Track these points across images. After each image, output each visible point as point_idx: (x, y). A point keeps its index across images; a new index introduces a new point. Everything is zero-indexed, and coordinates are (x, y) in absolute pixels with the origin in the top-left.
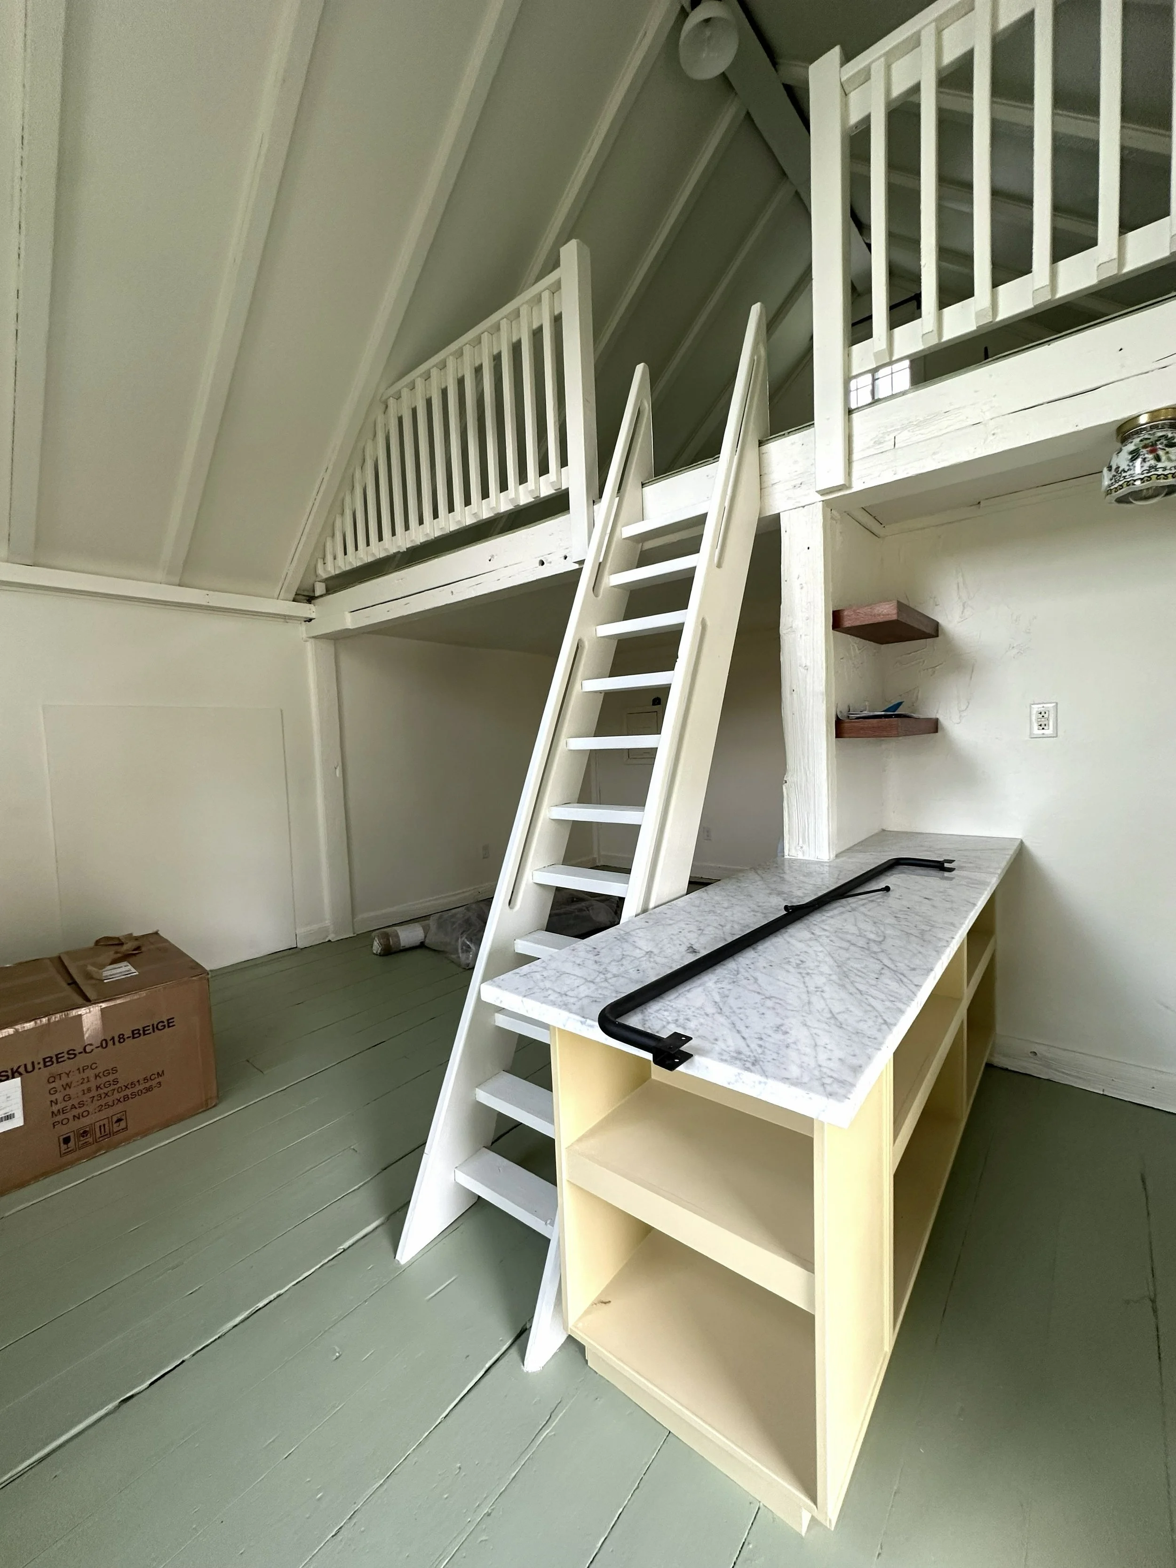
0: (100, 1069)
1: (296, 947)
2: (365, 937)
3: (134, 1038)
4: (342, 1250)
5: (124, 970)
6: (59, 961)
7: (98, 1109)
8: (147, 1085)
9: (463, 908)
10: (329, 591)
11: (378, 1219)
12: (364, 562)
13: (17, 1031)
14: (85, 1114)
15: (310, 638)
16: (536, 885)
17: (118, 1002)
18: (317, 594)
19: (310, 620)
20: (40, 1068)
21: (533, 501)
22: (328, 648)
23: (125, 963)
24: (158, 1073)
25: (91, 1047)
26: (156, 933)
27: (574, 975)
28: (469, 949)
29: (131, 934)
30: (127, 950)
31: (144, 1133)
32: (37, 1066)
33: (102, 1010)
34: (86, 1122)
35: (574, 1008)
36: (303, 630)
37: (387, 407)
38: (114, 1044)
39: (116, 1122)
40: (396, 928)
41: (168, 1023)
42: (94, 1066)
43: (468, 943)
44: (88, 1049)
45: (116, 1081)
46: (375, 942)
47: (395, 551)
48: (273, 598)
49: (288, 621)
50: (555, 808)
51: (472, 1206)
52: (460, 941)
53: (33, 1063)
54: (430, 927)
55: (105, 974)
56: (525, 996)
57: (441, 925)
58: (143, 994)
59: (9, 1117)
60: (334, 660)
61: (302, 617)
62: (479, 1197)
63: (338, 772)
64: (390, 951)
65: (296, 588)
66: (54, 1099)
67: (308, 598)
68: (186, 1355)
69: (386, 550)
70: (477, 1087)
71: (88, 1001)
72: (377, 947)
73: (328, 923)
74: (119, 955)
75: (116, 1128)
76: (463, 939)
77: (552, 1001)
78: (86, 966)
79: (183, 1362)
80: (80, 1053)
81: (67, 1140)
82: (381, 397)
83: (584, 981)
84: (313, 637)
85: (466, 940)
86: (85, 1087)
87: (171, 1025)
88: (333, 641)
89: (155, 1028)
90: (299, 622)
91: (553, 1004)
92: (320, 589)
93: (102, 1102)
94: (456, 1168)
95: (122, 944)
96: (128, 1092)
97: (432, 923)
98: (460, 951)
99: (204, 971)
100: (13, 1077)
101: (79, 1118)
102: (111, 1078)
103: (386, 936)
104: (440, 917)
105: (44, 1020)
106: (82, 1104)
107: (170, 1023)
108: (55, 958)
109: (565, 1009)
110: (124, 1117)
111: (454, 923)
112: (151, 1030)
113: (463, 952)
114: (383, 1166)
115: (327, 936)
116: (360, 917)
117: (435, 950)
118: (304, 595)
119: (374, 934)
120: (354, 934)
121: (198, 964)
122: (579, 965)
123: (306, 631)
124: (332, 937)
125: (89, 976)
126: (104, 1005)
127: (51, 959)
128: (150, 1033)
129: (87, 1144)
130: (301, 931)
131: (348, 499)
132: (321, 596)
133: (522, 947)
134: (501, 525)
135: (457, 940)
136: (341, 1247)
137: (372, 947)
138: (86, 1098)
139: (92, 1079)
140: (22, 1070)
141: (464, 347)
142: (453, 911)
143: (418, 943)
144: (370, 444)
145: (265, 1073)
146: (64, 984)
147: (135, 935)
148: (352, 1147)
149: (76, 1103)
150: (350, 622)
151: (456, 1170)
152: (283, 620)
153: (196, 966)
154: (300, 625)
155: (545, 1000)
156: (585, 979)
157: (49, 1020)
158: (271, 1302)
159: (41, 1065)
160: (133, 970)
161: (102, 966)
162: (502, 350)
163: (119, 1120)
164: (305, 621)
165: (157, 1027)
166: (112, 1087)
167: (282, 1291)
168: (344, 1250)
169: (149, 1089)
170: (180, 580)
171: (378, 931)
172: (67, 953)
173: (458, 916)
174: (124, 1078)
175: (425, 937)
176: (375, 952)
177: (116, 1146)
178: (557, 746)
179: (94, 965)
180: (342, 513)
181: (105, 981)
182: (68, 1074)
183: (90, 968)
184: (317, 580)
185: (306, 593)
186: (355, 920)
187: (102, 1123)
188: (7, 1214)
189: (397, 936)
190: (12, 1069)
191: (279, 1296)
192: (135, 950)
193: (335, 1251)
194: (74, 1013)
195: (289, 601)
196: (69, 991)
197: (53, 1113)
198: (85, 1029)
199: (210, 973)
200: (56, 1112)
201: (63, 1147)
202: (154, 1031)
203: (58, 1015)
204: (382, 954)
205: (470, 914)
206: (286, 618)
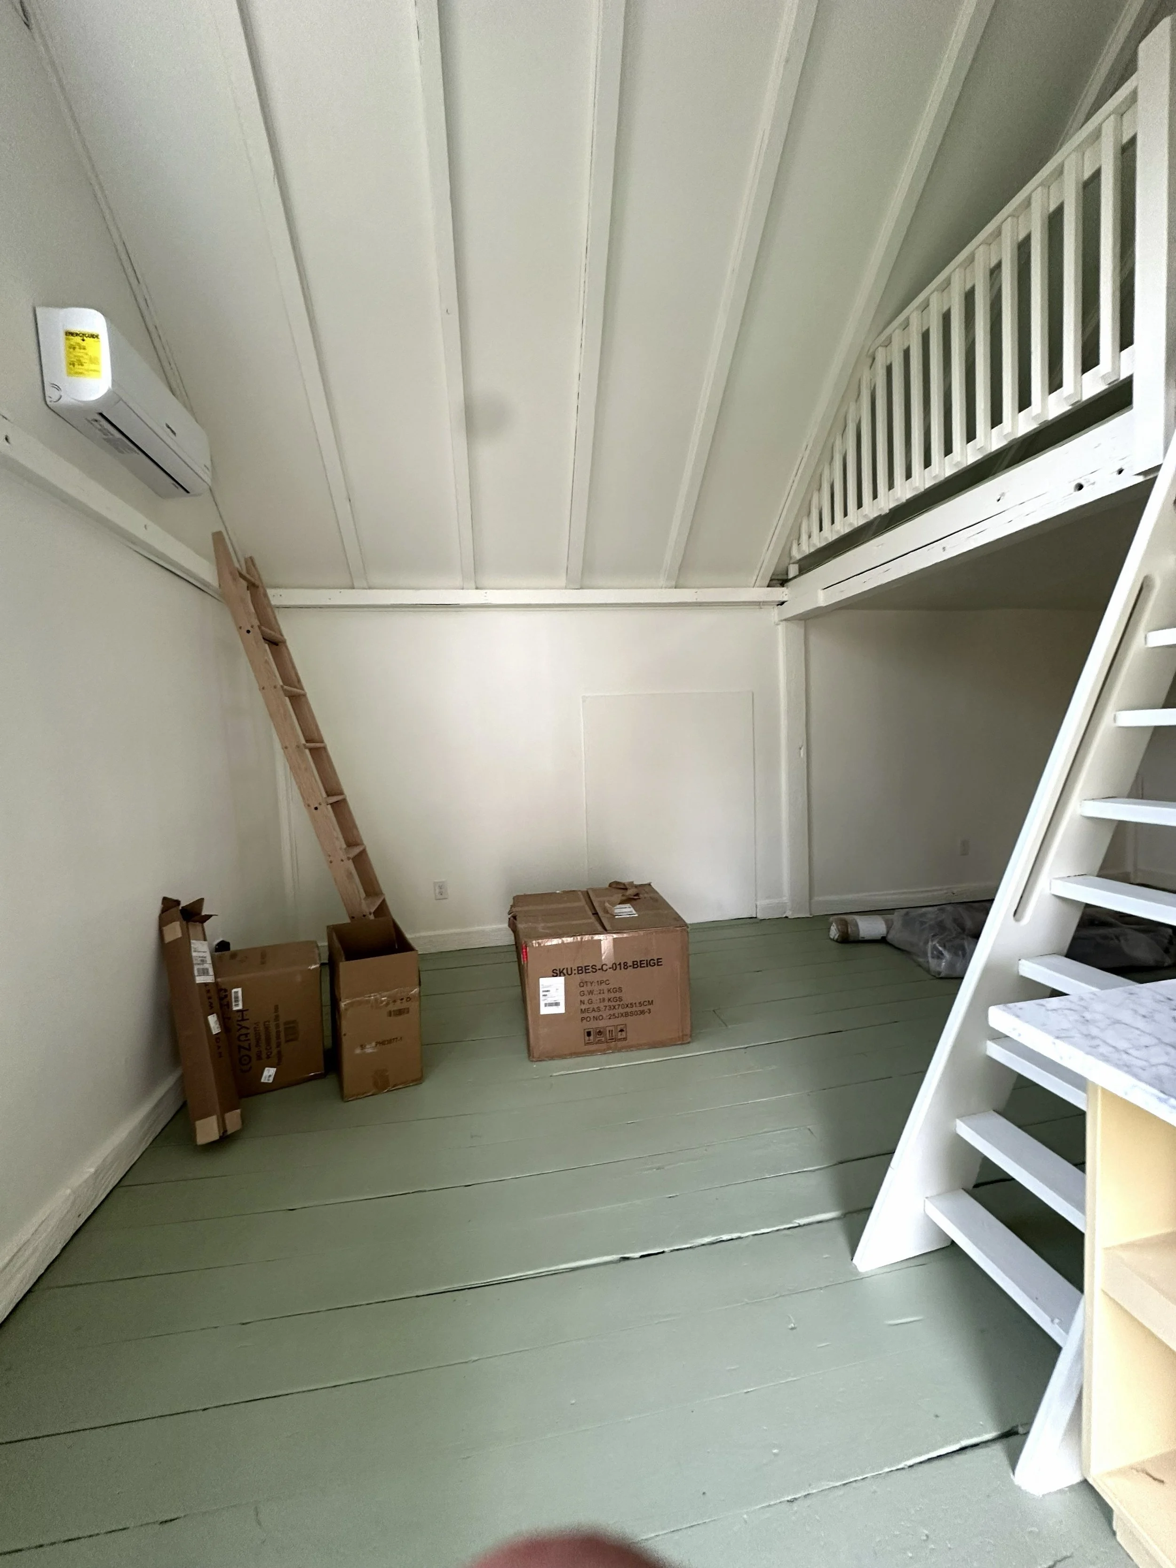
0: (611, 986)
1: (756, 918)
2: (822, 920)
3: (634, 968)
4: (797, 1225)
5: (626, 911)
6: (587, 894)
7: (608, 1017)
8: (641, 1008)
9: (936, 908)
10: (802, 571)
11: (834, 1211)
12: (841, 535)
13: (563, 942)
14: (601, 1018)
15: (782, 621)
16: (1053, 897)
17: (625, 935)
18: (791, 576)
19: (782, 603)
20: (575, 974)
21: (1071, 409)
22: (798, 630)
23: (628, 905)
24: (649, 1001)
25: (608, 967)
26: (649, 885)
27: (1137, 1029)
28: (941, 956)
29: (633, 882)
30: (630, 895)
31: (639, 1047)
32: (574, 972)
33: (614, 939)
34: (601, 1024)
35: (1144, 1075)
36: (775, 614)
37: (874, 359)
38: (621, 969)
39: (620, 1031)
40: (856, 917)
41: (658, 962)
42: (607, 982)
43: (940, 948)
44: (605, 968)
45: (620, 999)
46: (832, 927)
47: (875, 515)
48: (749, 587)
49: (762, 607)
50: (1092, 802)
51: (943, 1248)
52: (930, 943)
53: (571, 968)
54: (893, 924)
55: (616, 911)
56: (1058, 1038)
57: (908, 922)
58: (642, 933)
59: (557, 1004)
60: (803, 641)
61: (773, 602)
62: (953, 1242)
63: (803, 752)
64: (848, 939)
65: (771, 574)
66: (582, 1000)
67: (781, 582)
68: (668, 1248)
69: (866, 516)
70: (958, 1118)
71: (605, 930)
72: (834, 932)
73: (786, 899)
74: (624, 898)
75: (620, 1036)
76: (934, 943)
77: (1102, 1055)
78: (604, 903)
79: (663, 1252)
80: (599, 969)
81: (589, 1034)
82: (869, 351)
83: (1157, 1041)
84: (785, 620)
85: (937, 945)
86: (602, 996)
87: (659, 964)
88: (803, 621)
89: (648, 964)
90: (772, 607)
91: (1106, 1059)
92: (793, 570)
93: (612, 1012)
94: (927, 1198)
95: (626, 889)
96: (629, 1010)
97: (896, 917)
98: (929, 955)
99: (686, 925)
100: (560, 976)
101: (597, 1020)
102: (618, 995)
103: (845, 923)
104: (907, 914)
105: (579, 938)
106: (599, 1009)
107: (658, 963)
108: (584, 891)
109: (1127, 1072)
110: (625, 1029)
111: (922, 923)
112: (645, 965)
113: (933, 957)
114: (840, 1159)
115: (785, 913)
116: (816, 899)
117: (899, 949)
118: (778, 580)
119: (831, 919)
120: (811, 915)
121: (680, 917)
122: (1144, 1016)
123: (778, 614)
124: (789, 914)
125: (606, 911)
126: (615, 936)
127: (582, 892)
128: (644, 967)
129: (600, 1042)
130: (762, 903)
131: (826, 473)
132: (795, 577)
133: (1031, 970)
134: (1008, 458)
135: (926, 943)
136: (797, 1221)
137: (829, 931)
138: (602, 1005)
139: (606, 991)
140: (565, 971)
141: (976, 251)
142: (924, 910)
143: (879, 937)
144: (852, 407)
145: (730, 1027)
146: (590, 913)
147: (636, 883)
148: (808, 1127)
149: (595, 1007)
150: (822, 599)
151: (926, 1200)
152: (758, 607)
153: (678, 918)
154: (772, 610)
155: (1092, 1050)
156: (1159, 1039)
157: (582, 939)
158: (732, 1239)
159: (576, 972)
160: (634, 912)
161: (614, 905)
162: (1033, 229)
163: (622, 1031)
164: (778, 605)
165: (650, 963)
166: (618, 1003)
167: (743, 1235)
168: (800, 1226)
169: (642, 1012)
170: (676, 582)
171: (836, 917)
172: (592, 889)
173: (929, 916)
174: (627, 998)
175: (888, 932)
176: (832, 937)
177: (620, 1050)
178: (1100, 718)
179: (608, 902)
180: (819, 489)
181: (616, 917)
182: (592, 983)
183: (607, 904)
184: (791, 562)
185: (780, 577)
186: (812, 901)
187: (611, 1028)
188: (555, 1074)
189: (857, 925)
190: (560, 969)
191: (740, 1238)
192: (635, 896)
193: (790, 1222)
194: (596, 937)
195: (764, 587)
196: (593, 919)
197: (582, 1010)
198: (603, 952)
199: (689, 926)
200: (583, 1010)
201: (587, 1038)
202: (647, 966)
203: (587, 936)
204: (839, 940)
205: (944, 916)
206: (759, 604)
